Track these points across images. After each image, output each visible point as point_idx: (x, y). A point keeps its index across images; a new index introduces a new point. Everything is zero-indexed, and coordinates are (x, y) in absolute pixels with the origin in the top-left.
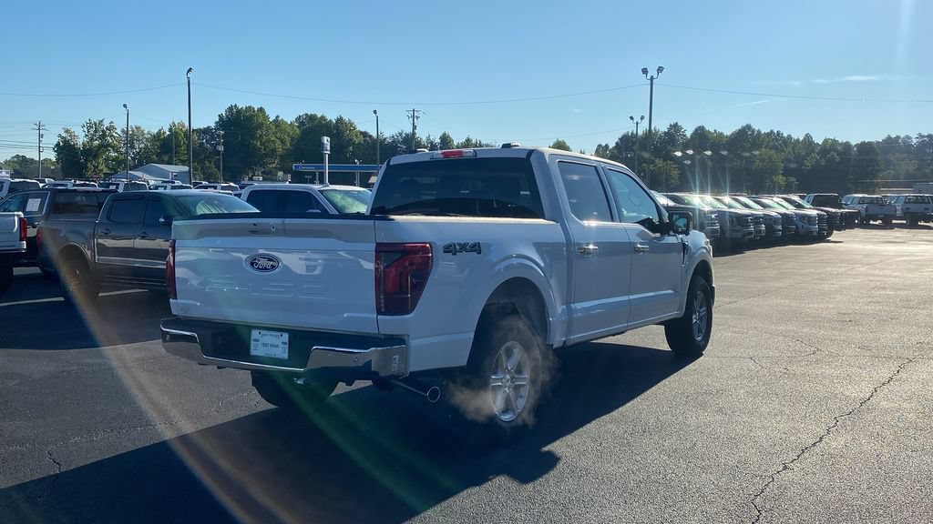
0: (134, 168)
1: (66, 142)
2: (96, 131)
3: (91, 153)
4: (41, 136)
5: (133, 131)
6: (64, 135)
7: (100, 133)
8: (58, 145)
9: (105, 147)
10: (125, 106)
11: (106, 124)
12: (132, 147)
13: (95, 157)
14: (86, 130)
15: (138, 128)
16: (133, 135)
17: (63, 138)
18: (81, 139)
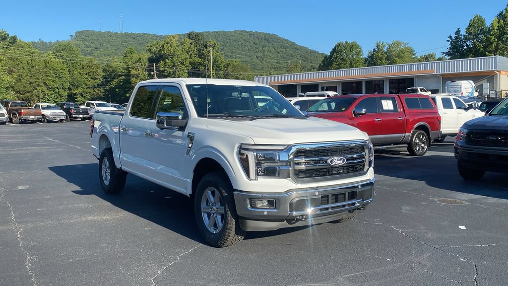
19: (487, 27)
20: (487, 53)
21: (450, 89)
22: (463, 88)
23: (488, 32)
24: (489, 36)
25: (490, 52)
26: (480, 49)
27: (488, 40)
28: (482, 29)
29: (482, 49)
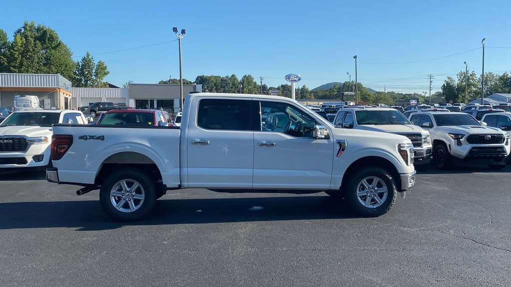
0: (487, 96)
1: (448, 84)
2: (464, 77)
3: (461, 89)
4: (431, 82)
5: (487, 75)
6: (447, 80)
7: (467, 78)
8: (444, 86)
9: (469, 85)
10: (465, 63)
11: (470, 72)
12: (486, 84)
13: (463, 91)
14: (459, 77)
15: (490, 73)
16: (487, 77)
17: (447, 82)
18: (456, 82)
19: (9, 42)
20: (12, 68)
21: (19, 104)
22: (33, 103)
23: (12, 47)
24: (12, 51)
25: (15, 67)
26: (4, 63)
27: (12, 55)
28: (5, 43)
29: (6, 64)
